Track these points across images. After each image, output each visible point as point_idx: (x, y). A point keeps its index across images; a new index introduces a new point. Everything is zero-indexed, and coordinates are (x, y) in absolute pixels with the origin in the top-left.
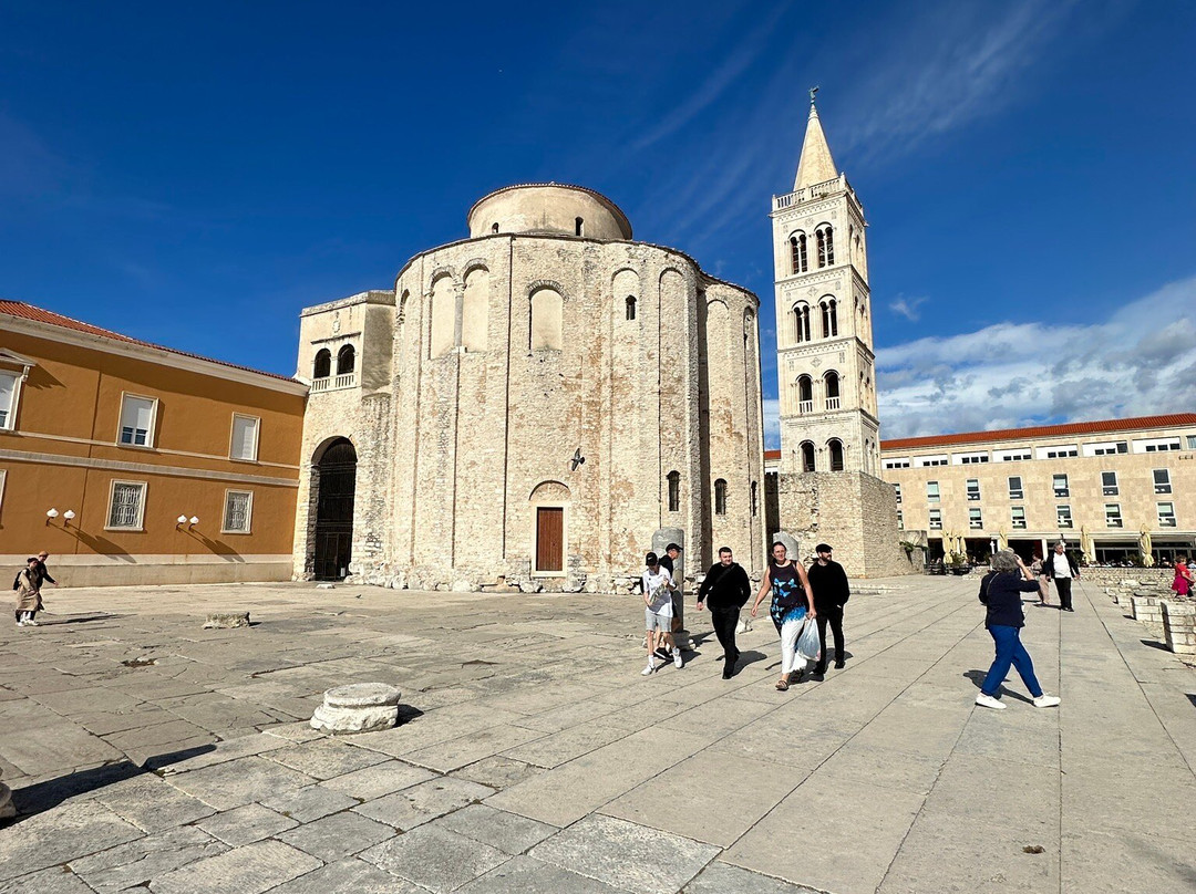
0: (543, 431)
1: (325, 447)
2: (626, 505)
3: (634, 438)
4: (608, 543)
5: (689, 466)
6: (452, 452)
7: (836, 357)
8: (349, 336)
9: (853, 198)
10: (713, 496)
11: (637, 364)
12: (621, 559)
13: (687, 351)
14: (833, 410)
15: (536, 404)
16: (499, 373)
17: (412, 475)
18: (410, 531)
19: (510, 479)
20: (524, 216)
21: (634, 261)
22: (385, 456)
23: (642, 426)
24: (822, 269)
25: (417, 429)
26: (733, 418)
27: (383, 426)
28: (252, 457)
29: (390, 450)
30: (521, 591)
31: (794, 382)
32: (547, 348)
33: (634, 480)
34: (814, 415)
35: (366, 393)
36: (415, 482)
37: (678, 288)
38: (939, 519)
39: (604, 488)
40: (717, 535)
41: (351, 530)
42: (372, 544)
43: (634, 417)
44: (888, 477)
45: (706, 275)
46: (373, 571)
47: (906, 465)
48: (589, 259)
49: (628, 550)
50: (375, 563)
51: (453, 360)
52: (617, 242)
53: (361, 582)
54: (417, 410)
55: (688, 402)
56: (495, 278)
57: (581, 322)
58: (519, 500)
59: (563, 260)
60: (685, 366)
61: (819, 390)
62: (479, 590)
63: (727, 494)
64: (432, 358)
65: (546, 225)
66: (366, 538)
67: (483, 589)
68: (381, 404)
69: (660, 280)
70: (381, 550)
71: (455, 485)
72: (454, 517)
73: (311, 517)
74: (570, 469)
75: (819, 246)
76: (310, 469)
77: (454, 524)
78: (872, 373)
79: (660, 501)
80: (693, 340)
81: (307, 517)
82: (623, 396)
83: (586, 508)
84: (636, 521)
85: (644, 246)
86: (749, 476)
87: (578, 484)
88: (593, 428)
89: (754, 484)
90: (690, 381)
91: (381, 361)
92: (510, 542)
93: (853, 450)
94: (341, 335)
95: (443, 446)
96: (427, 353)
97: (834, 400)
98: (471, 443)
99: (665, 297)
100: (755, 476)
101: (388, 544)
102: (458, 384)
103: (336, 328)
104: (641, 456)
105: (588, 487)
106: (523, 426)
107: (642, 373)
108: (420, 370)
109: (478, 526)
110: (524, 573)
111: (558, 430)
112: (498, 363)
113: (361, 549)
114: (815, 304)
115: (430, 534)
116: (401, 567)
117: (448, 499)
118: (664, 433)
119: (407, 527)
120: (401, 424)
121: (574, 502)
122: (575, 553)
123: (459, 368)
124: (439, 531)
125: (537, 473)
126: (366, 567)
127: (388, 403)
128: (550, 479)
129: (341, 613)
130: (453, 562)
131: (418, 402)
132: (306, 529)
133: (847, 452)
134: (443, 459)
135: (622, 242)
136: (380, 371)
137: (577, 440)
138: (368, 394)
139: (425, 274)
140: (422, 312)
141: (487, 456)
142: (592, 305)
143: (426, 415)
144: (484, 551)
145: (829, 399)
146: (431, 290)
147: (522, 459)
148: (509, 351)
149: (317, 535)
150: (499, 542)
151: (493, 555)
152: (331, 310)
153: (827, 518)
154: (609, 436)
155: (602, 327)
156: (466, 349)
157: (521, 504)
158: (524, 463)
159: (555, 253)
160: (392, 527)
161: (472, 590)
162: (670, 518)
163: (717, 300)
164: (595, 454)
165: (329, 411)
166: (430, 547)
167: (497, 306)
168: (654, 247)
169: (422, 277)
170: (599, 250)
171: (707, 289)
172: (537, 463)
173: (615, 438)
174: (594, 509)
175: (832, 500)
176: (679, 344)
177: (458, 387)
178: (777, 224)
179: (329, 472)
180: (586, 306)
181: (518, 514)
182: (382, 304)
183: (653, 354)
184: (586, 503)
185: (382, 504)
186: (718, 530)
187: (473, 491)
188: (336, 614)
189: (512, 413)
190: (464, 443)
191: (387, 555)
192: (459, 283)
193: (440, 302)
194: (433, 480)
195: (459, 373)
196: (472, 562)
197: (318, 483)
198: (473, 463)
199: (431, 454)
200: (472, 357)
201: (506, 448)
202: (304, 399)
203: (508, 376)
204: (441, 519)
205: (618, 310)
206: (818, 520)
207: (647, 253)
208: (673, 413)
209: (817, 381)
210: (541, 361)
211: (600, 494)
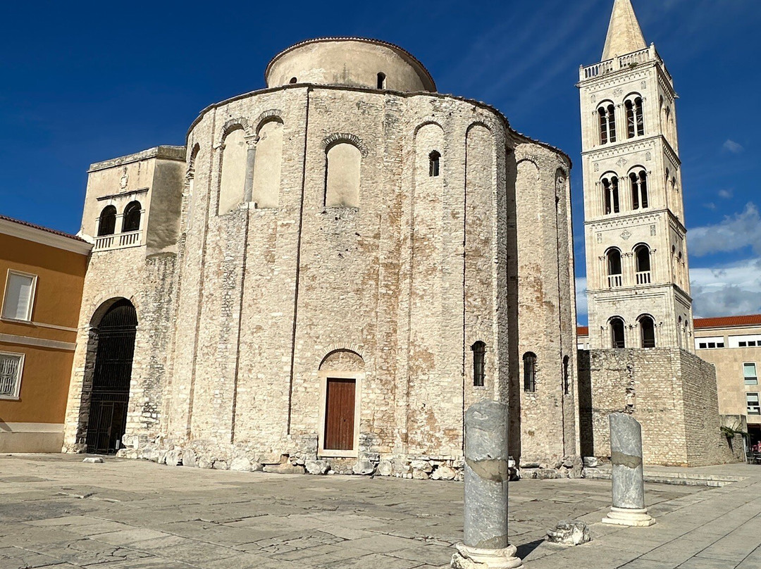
0: (336, 294)
1: (105, 309)
2: (425, 377)
3: (436, 304)
4: (405, 419)
5: (496, 337)
6: (236, 316)
7: (647, 230)
8: (136, 192)
9: (663, 68)
10: (521, 370)
11: (440, 223)
12: (419, 438)
13: (495, 211)
14: (644, 285)
15: (330, 265)
16: (291, 231)
17: (193, 340)
18: (188, 401)
19: (298, 347)
20: (323, 70)
21: (439, 114)
22: (167, 319)
23: (445, 291)
24: (631, 140)
25: (201, 290)
26: (544, 286)
27: (167, 287)
28: (26, 317)
29: (172, 312)
30: (306, 471)
31: (602, 255)
32: (343, 205)
33: (435, 351)
34: (623, 290)
35: (152, 251)
36: (195, 348)
37: (486, 144)
38: (756, 403)
39: (402, 358)
40: (526, 415)
41: (126, 398)
42: (148, 415)
43: (437, 282)
44: (704, 356)
45: (515, 133)
46: (148, 445)
47: (721, 345)
48: (391, 113)
49: (427, 428)
50: (151, 435)
51: (242, 217)
52: (421, 94)
53: (134, 456)
54: (202, 270)
55: (495, 266)
56: (289, 130)
57: (381, 178)
58: (307, 370)
59: (363, 113)
60: (493, 226)
61: (629, 263)
62: (260, 469)
63: (537, 368)
64: (220, 214)
65: (346, 79)
66: (143, 408)
67: (264, 469)
68: (165, 264)
69: (467, 134)
70: (158, 422)
71: (238, 352)
72: (236, 387)
73: (86, 383)
74: (365, 336)
75: (628, 117)
76: (88, 333)
77: (235, 394)
78: (685, 248)
79: (463, 374)
80: (501, 199)
81: (82, 384)
82: (424, 258)
83: (381, 380)
84: (436, 396)
85: (450, 99)
86: (561, 349)
87: (373, 354)
88: (391, 292)
89: (566, 359)
90: (498, 243)
91: (168, 219)
92: (296, 416)
93: (665, 328)
94: (128, 191)
95: (227, 309)
96: (215, 209)
97: (645, 274)
98: (257, 306)
99: (472, 153)
100: (567, 351)
101: (165, 416)
102: (246, 241)
103: (124, 184)
104: (444, 324)
105: (384, 357)
106: (314, 289)
107: (445, 233)
108: (207, 226)
109: (261, 397)
110: (310, 452)
111: (352, 293)
112: (290, 220)
113: (136, 419)
114: (625, 175)
115: (209, 405)
116: (176, 441)
117: (230, 366)
118: (469, 300)
119: (185, 397)
120: (184, 284)
121: (368, 373)
122: (368, 430)
123: (247, 225)
124: (219, 401)
125: (328, 340)
126: (141, 439)
127: (173, 262)
128: (342, 348)
129: (89, 496)
130: (233, 437)
131: (203, 261)
132: (80, 396)
133: (658, 330)
134: (226, 323)
135: (426, 94)
136: (167, 230)
137: (373, 305)
138: (152, 253)
139: (216, 127)
140: (212, 165)
141: (274, 320)
142: (393, 160)
143: (211, 275)
144: (267, 426)
145: (639, 273)
146: (222, 143)
147: (312, 324)
148: (302, 207)
149: (91, 403)
150: (284, 416)
151: (277, 430)
152: (119, 166)
153: (644, 399)
154: (408, 302)
155: (403, 184)
156: (256, 205)
157: (309, 374)
158: (315, 329)
159: (355, 105)
160: (170, 396)
161: (251, 469)
162: (474, 394)
163: (526, 160)
164: (392, 321)
165: (111, 271)
166: (209, 420)
167: (291, 160)
168: (460, 99)
169: (213, 130)
170: (402, 103)
171: (516, 148)
172: (329, 329)
173: (415, 304)
174: (390, 382)
175: (649, 378)
176: (486, 203)
177: (246, 245)
178: (584, 94)
179: (108, 335)
180: (386, 162)
181: (305, 385)
182: (172, 159)
183: (458, 213)
184: (381, 375)
185: (161, 371)
186: (527, 409)
187: (258, 358)
188: (82, 497)
189: (303, 274)
190: (250, 306)
191: (163, 427)
192: (252, 135)
193: (230, 156)
194: (215, 345)
195: (247, 230)
196: (253, 437)
197: (96, 346)
198: (259, 328)
199: (214, 318)
200: (263, 213)
201: (296, 311)
202: (86, 258)
203: (300, 234)
204: (222, 389)
205: (421, 166)
206: (634, 401)
207: (453, 106)
208: (478, 277)
209: (627, 254)
210: (336, 219)
211: (397, 365)
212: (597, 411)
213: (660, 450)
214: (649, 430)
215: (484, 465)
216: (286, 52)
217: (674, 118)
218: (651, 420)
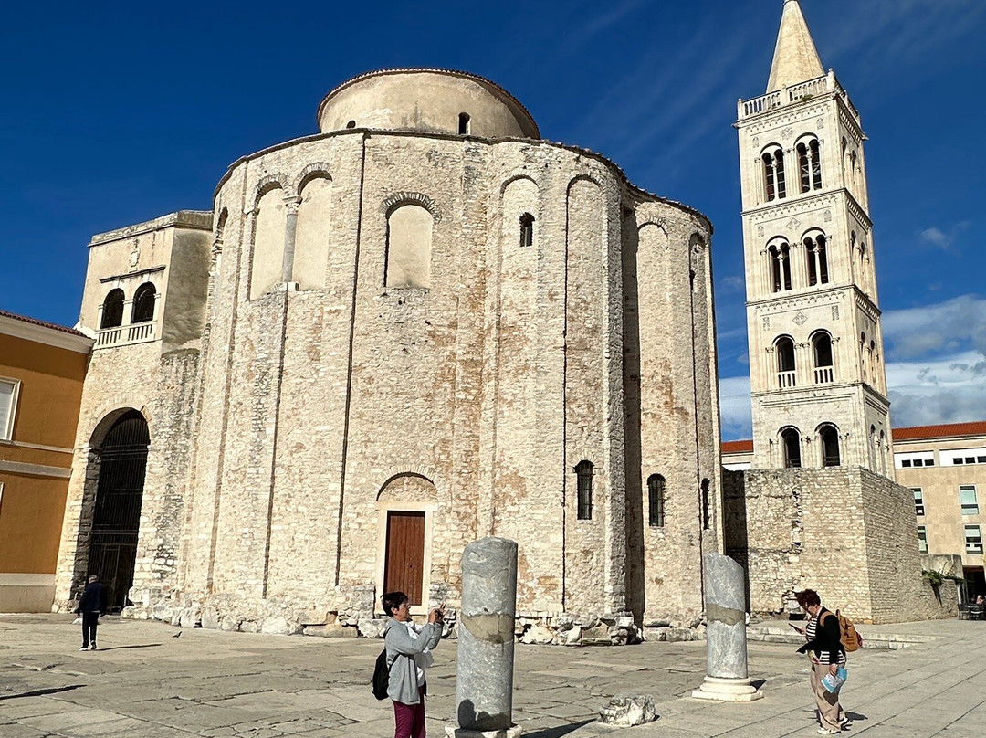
0: (399, 401)
1: (111, 422)
2: (514, 509)
3: (528, 412)
5: (607, 454)
6: (270, 431)
7: (827, 312)
8: (149, 271)
9: (846, 102)
10: (646, 498)
11: (535, 307)
13: (606, 290)
14: (825, 384)
15: (391, 363)
16: (341, 319)
17: (217, 463)
18: (209, 543)
19: (350, 470)
20: (389, 111)
21: (533, 166)
22: (188, 436)
23: (540, 396)
24: (805, 195)
25: (227, 397)
26: (675, 387)
27: (187, 393)
28: (4, 435)
29: (193, 427)
30: (360, 634)
31: (769, 345)
32: (409, 285)
33: (527, 474)
34: (798, 391)
35: (169, 348)
36: (219, 473)
37: (594, 204)
38: (978, 539)
39: (485, 484)
40: (651, 557)
41: (134, 540)
42: (162, 561)
43: (530, 383)
44: (905, 478)
45: (636, 189)
46: (161, 601)
47: (930, 463)
48: (471, 165)
50: (166, 588)
51: (279, 302)
52: (510, 140)
53: (144, 615)
54: (229, 371)
55: (606, 362)
56: (340, 189)
57: (458, 249)
58: (362, 500)
59: (436, 165)
60: (603, 311)
61: (805, 356)
62: (299, 632)
63: (665, 497)
64: (252, 298)
65: (419, 122)
66: (155, 552)
67: (304, 631)
68: (186, 364)
69: (568, 191)
70: (174, 570)
71: (273, 478)
72: (270, 524)
73: (84, 521)
74: (437, 456)
75: (802, 164)
76: (87, 455)
77: (269, 533)
78: (879, 335)
79: (564, 504)
80: (614, 275)
81: (78, 521)
82: (514, 353)
83: (459, 513)
84: (528, 533)
85: (546, 146)
86: (698, 470)
87: (448, 479)
88: (471, 398)
89: (705, 483)
90: (610, 333)
91: (190, 305)
92: (347, 561)
93: (853, 440)
94: (139, 270)
95: (259, 422)
96: (246, 292)
97: (826, 371)
98: (297, 417)
99: (574, 214)
100: (707, 471)
101: (182, 562)
102: (284, 334)
103: (134, 260)
104: (538, 439)
105: (463, 483)
106: (371, 394)
107: (540, 320)
108: (235, 315)
109: (302, 536)
110: (365, 608)
111: (421, 400)
112: (339, 305)
113: (147, 568)
114: (798, 241)
115: (236, 547)
116: (195, 595)
117: (262, 497)
118: (571, 406)
119: (206, 537)
120: (207, 389)
121: (441, 504)
122: (441, 579)
123: (286, 312)
124: (249, 543)
125: (389, 461)
126: (152, 594)
127: (196, 362)
128: (407, 471)
129: (49, 667)
130: (265, 590)
131: (230, 360)
132: (76, 538)
133: (844, 443)
134: (258, 440)
135: (516, 141)
136: (189, 320)
137: (448, 415)
138: (170, 351)
139: (248, 186)
140: (242, 236)
141: (318, 436)
142: (474, 226)
143: (240, 378)
144: (309, 575)
145: (818, 369)
146: (256, 206)
147: (369, 441)
148: (355, 289)
149: (91, 546)
150: (331, 561)
151: (322, 580)
152: (129, 237)
153: (815, 534)
154: (493, 410)
155: (487, 257)
156: (297, 286)
157: (365, 505)
158: (372, 447)
159: (424, 156)
160: (188, 537)
161: (289, 631)
162: (578, 530)
163: (651, 223)
164: (473, 436)
165: (117, 374)
166: (236, 567)
167: (341, 227)
168: (560, 147)
169: (244, 190)
170: (486, 152)
171: (637, 208)
172: (390, 446)
173: (502, 412)
174: (470, 515)
175: (821, 508)
176: (593, 281)
177: (284, 338)
178: (744, 136)
179: (113, 457)
180: (466, 228)
181: (359, 520)
182: (196, 228)
183: (556, 294)
184: (458, 506)
185: (178, 504)
186: (652, 550)
187: (298, 486)
188: (40, 669)
189: (357, 375)
190: (288, 417)
191: (179, 578)
192: (292, 196)
193: (266, 223)
194: (243, 470)
195: (285, 319)
196: (291, 590)
197: (98, 472)
198: (300, 446)
199: (243, 433)
200: (305, 297)
201: (347, 424)
202: (86, 357)
203: (353, 324)
204: (252, 527)
205: (509, 234)
206: (802, 537)
207: (551, 154)
208: (584, 377)
209: (802, 345)
210: (400, 303)
211: (479, 493)
212: (755, 551)
213: (836, 603)
214: (821, 576)
215: (479, 621)
216: (342, 89)
217: (863, 165)
218: (824, 563)
